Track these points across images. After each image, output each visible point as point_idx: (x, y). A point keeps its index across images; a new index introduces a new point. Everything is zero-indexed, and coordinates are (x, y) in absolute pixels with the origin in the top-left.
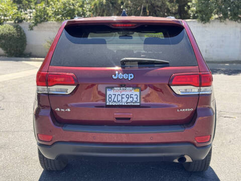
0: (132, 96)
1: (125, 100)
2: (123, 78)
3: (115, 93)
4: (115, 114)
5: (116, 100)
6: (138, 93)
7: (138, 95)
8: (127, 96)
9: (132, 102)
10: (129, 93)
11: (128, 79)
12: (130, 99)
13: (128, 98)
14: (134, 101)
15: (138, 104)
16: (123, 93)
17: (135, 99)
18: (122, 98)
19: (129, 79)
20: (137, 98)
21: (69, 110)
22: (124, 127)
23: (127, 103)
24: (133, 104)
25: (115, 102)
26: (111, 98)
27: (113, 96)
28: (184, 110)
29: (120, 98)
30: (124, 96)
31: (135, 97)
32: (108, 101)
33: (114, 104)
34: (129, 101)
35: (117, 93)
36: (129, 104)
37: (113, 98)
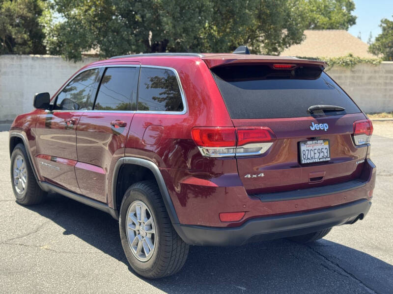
0: (323, 150)
1: (317, 156)
2: (320, 129)
3: (308, 148)
4: (310, 174)
5: (309, 157)
6: (327, 146)
7: (328, 148)
8: (319, 151)
9: (323, 157)
10: (320, 147)
11: (324, 129)
12: (322, 154)
13: (320, 153)
14: (325, 157)
15: (329, 159)
16: (314, 148)
17: (326, 154)
18: (315, 154)
19: (326, 130)
20: (327, 152)
21: (263, 175)
22: (320, 188)
23: (320, 160)
24: (324, 160)
25: (308, 159)
27: (307, 152)
29: (313, 155)
30: (316, 151)
31: (325, 151)
32: (303, 159)
33: (309, 162)
34: (321, 157)
35: (310, 148)
36: (321, 160)
37: (306, 155)
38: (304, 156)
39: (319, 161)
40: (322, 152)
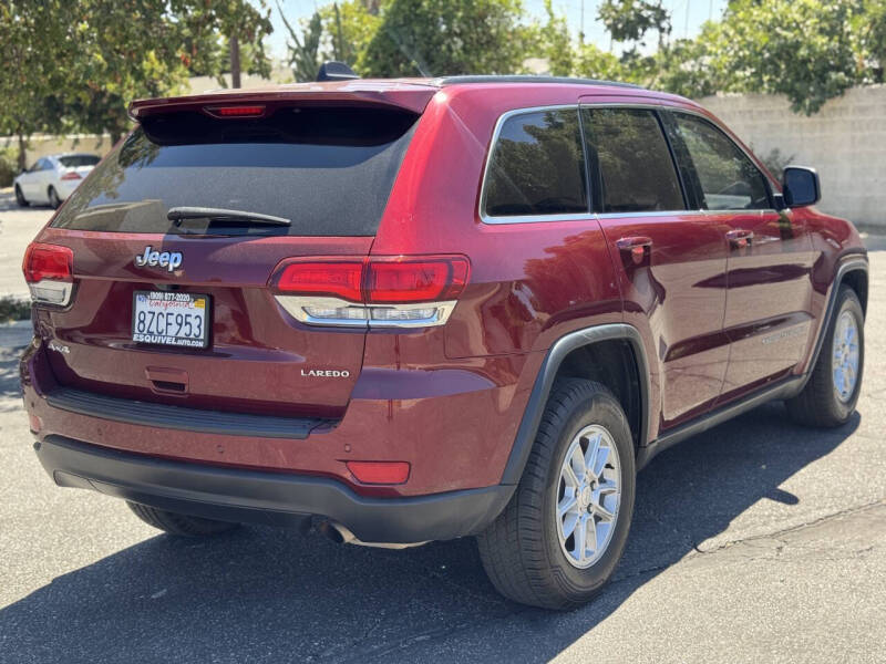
0: (189, 319)
1: (173, 330)
2: (158, 264)
3: (153, 309)
5: (153, 329)
6: (201, 311)
7: (203, 318)
8: (179, 318)
9: (187, 337)
10: (183, 311)
11: (168, 266)
12: (185, 329)
13: (180, 325)
14: (192, 336)
15: (201, 344)
16: (169, 310)
17: (195, 331)
18: (168, 324)
19: (171, 269)
20: (199, 327)
22: (172, 410)
23: (176, 340)
24: (188, 343)
25: (151, 333)
26: (143, 322)
27: (149, 317)
28: (319, 373)
29: (162, 325)
30: (172, 319)
31: (195, 323)
32: (136, 331)
33: (148, 341)
34: (182, 334)
35: (157, 310)
36: (180, 343)
37: (147, 323)
38: (141, 326)
39: (173, 343)
40: (186, 323)
